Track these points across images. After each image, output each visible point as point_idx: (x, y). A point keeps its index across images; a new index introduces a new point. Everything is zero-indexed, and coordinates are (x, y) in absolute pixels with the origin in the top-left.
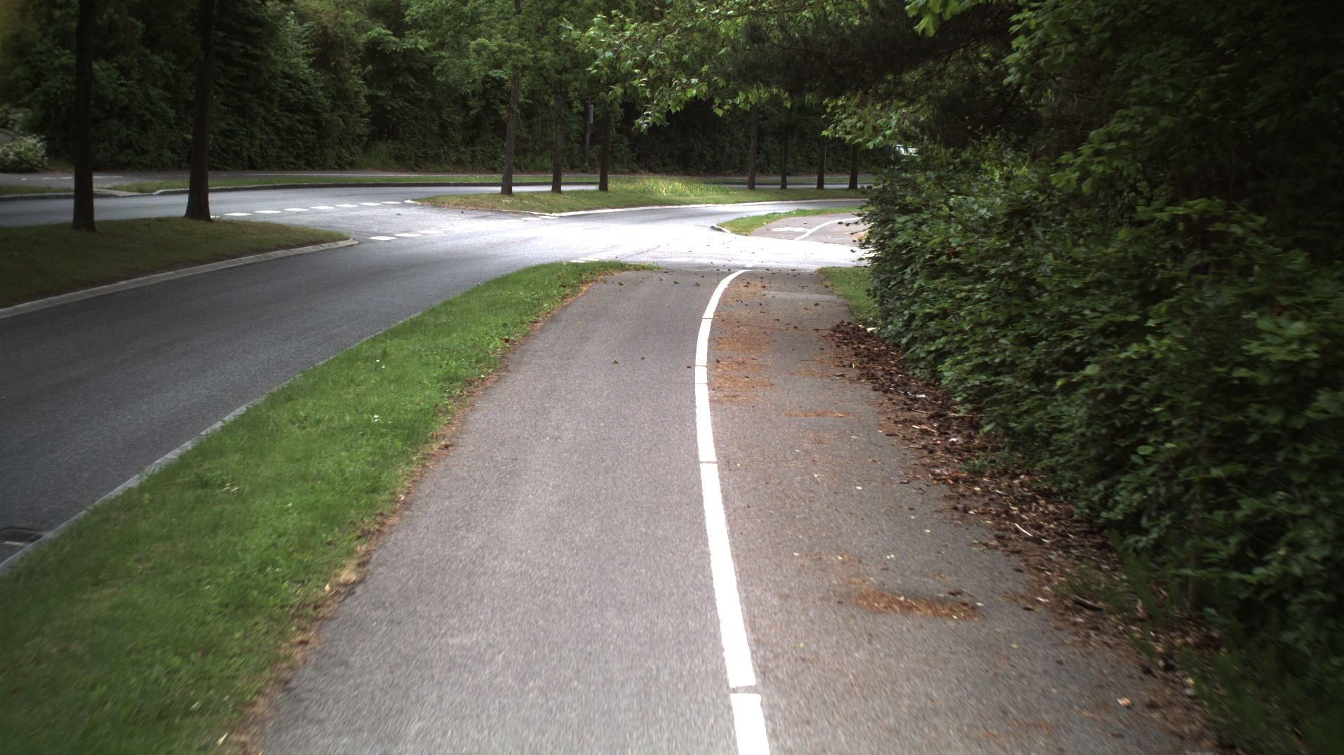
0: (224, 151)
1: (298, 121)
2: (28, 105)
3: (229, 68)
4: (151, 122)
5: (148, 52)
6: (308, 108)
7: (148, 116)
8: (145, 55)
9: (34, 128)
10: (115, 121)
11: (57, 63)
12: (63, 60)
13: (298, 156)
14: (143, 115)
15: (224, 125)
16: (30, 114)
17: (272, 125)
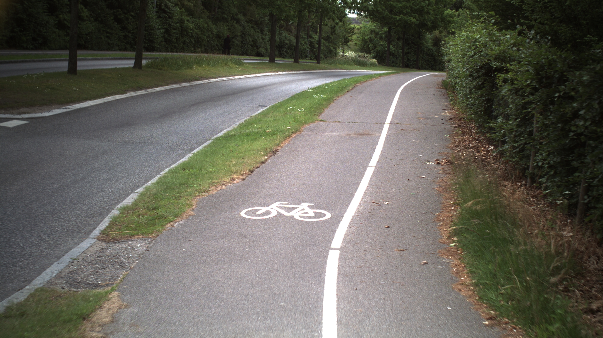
0: (413, 64)
1: (430, 58)
2: (373, 53)
3: (415, 46)
4: (398, 57)
5: (398, 41)
6: (432, 55)
7: (398, 56)
8: (397, 42)
9: (374, 58)
10: (391, 56)
11: (380, 44)
12: (381, 43)
13: (430, 67)
14: (396, 56)
15: (413, 58)
16: (373, 55)
17: (424, 59)
